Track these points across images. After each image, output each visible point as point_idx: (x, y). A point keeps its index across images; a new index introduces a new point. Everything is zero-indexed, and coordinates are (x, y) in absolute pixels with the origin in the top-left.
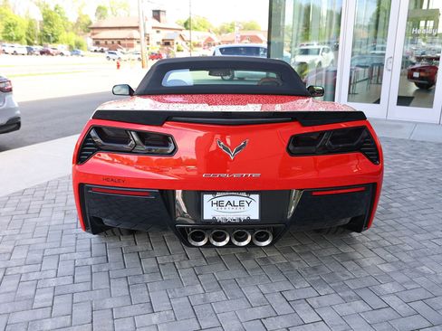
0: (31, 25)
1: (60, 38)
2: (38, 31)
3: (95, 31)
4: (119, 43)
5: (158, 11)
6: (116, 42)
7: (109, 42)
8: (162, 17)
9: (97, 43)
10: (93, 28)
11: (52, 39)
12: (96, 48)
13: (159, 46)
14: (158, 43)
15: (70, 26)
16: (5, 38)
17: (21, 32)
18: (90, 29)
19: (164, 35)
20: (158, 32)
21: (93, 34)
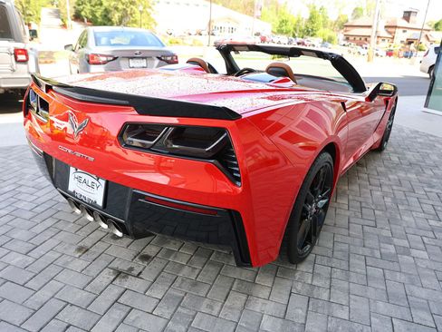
0: (298, 22)
1: (317, 33)
2: (303, 27)
3: (348, 29)
4: (366, 40)
5: (409, 13)
6: (363, 39)
7: (358, 39)
8: (412, 18)
9: (347, 39)
10: (346, 26)
11: (311, 33)
12: (345, 43)
13: (403, 45)
14: (402, 42)
15: (329, 24)
16: (278, 31)
17: (290, 27)
18: (345, 26)
19: (410, 35)
20: (404, 31)
21: (346, 31)
